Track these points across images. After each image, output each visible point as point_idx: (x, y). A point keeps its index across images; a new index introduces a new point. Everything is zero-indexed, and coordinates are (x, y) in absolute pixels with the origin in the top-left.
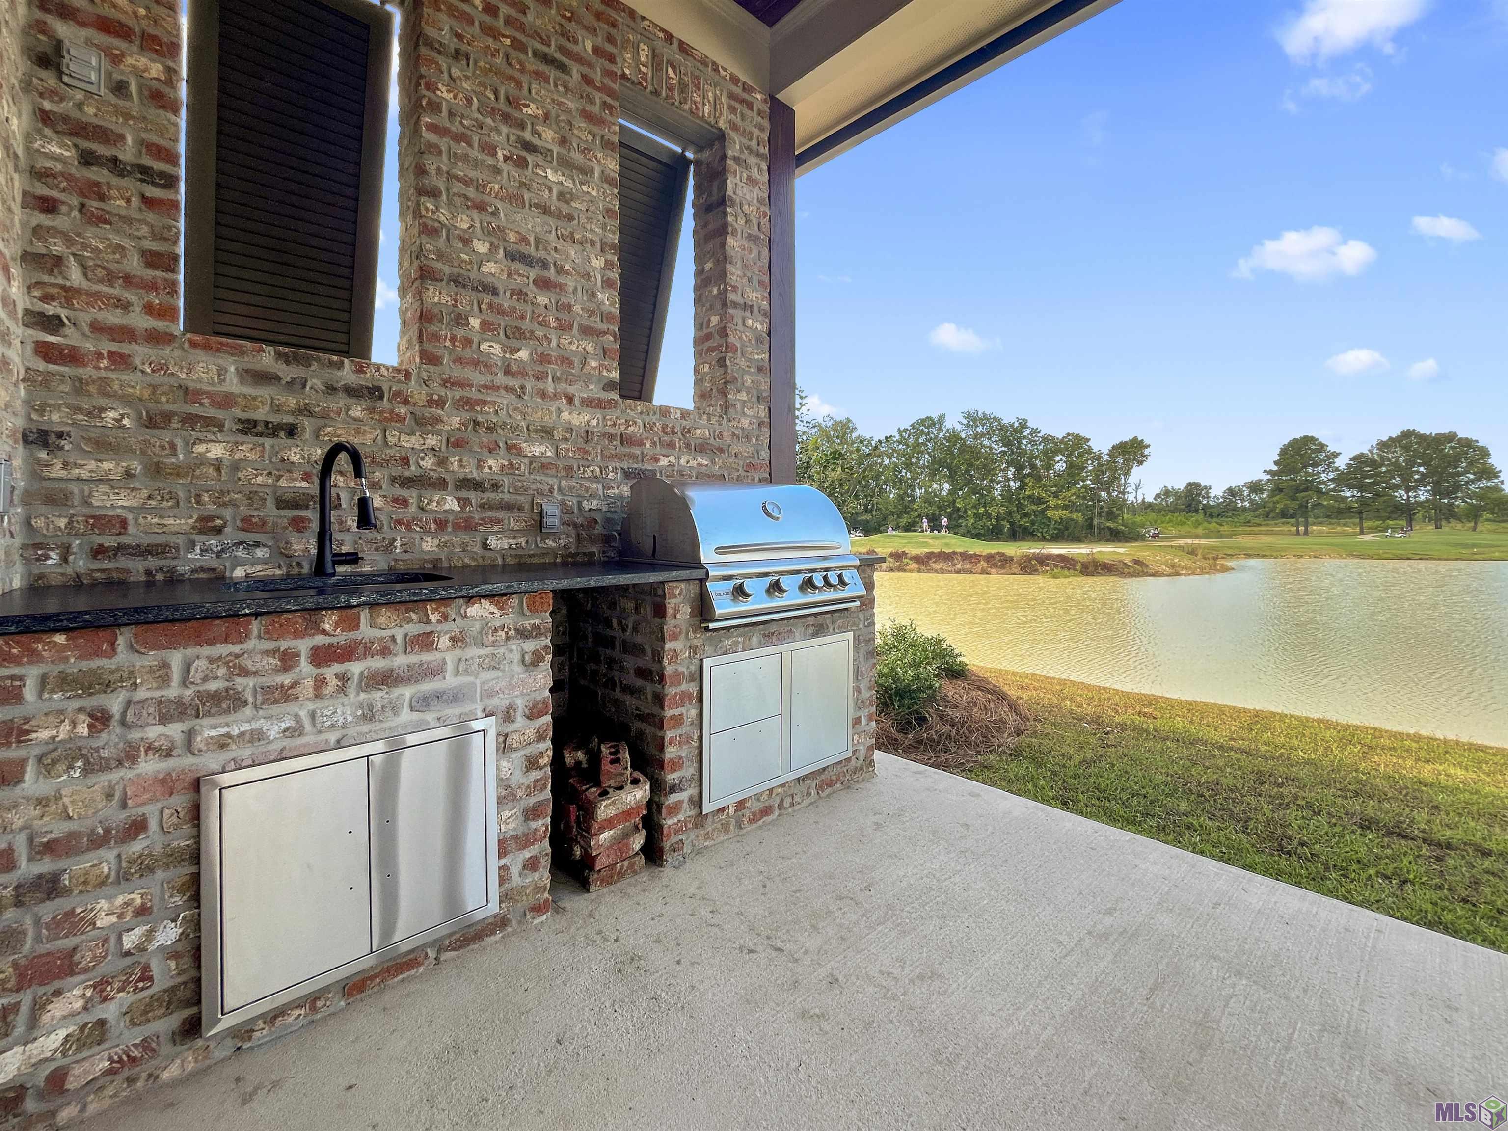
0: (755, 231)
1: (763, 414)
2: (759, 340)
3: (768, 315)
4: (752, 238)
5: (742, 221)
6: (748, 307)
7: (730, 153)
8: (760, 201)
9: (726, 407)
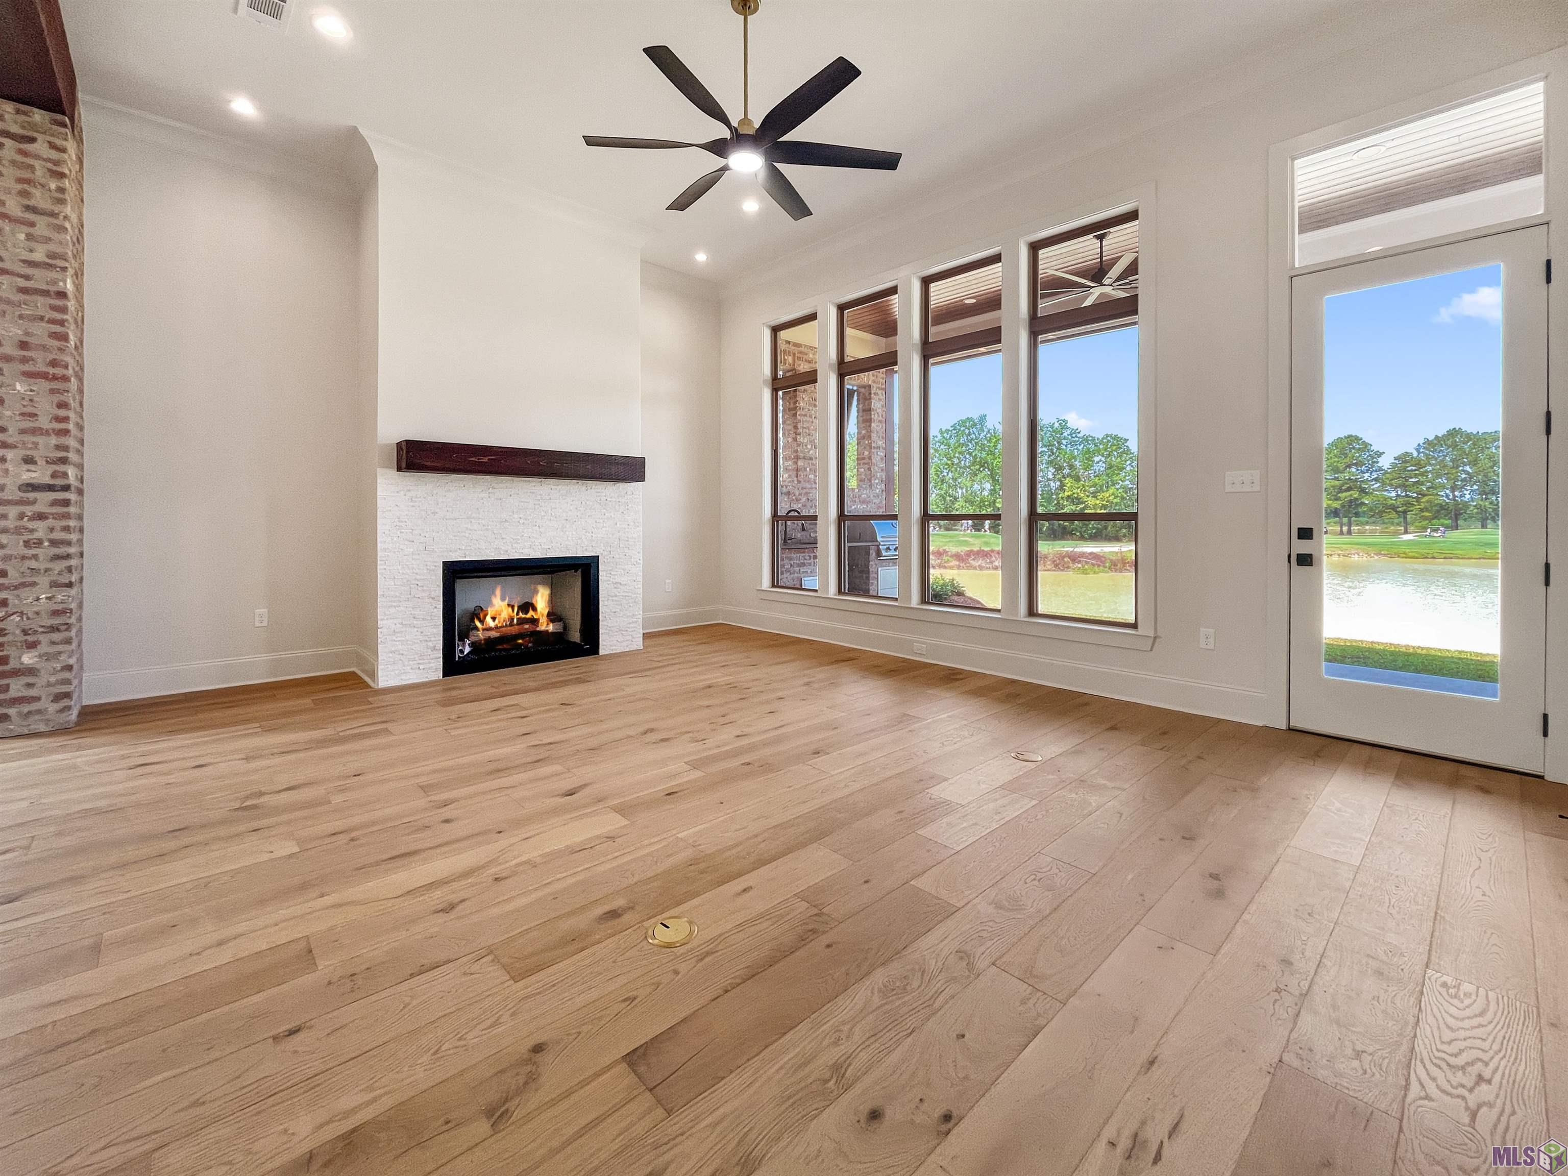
0: (880, 418)
1: (883, 487)
2: (882, 459)
3: (885, 449)
4: (880, 421)
5: (876, 415)
6: (878, 448)
7: (872, 392)
8: (882, 406)
9: (871, 486)
